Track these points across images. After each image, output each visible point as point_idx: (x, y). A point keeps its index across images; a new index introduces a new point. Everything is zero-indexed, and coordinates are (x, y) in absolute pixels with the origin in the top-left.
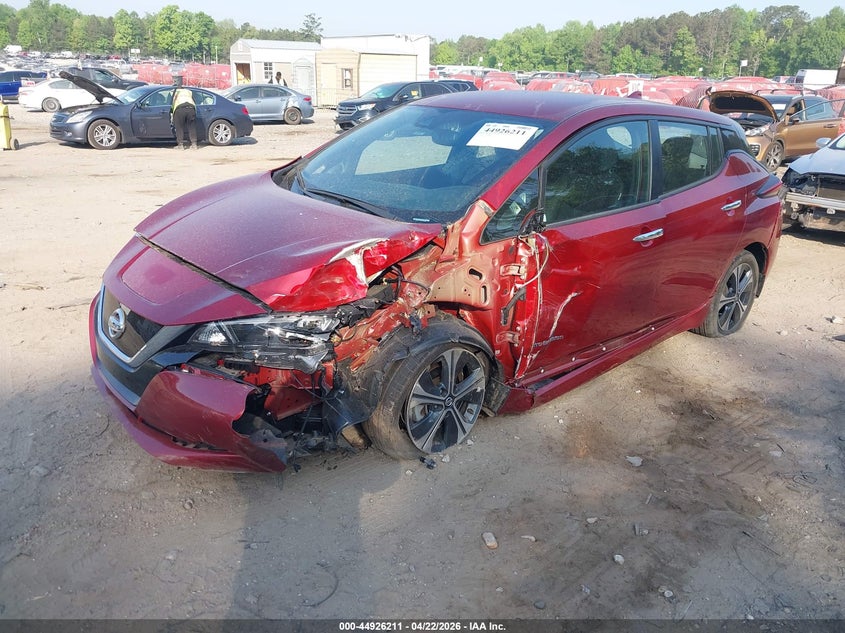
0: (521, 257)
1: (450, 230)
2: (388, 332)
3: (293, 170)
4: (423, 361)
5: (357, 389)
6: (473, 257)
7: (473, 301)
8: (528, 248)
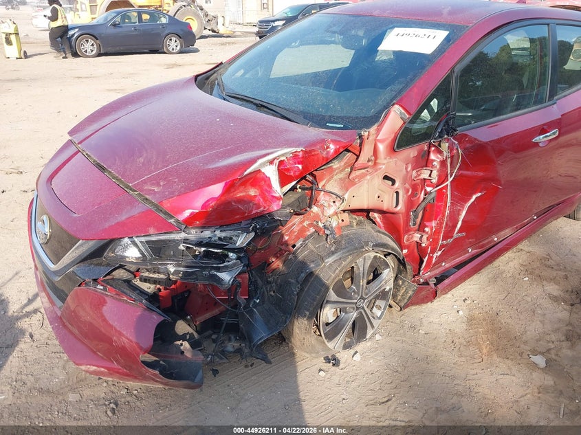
0: (433, 161)
1: (366, 137)
2: (302, 239)
3: (215, 75)
4: (337, 271)
5: (272, 293)
6: (389, 164)
7: (385, 207)
8: (440, 152)
